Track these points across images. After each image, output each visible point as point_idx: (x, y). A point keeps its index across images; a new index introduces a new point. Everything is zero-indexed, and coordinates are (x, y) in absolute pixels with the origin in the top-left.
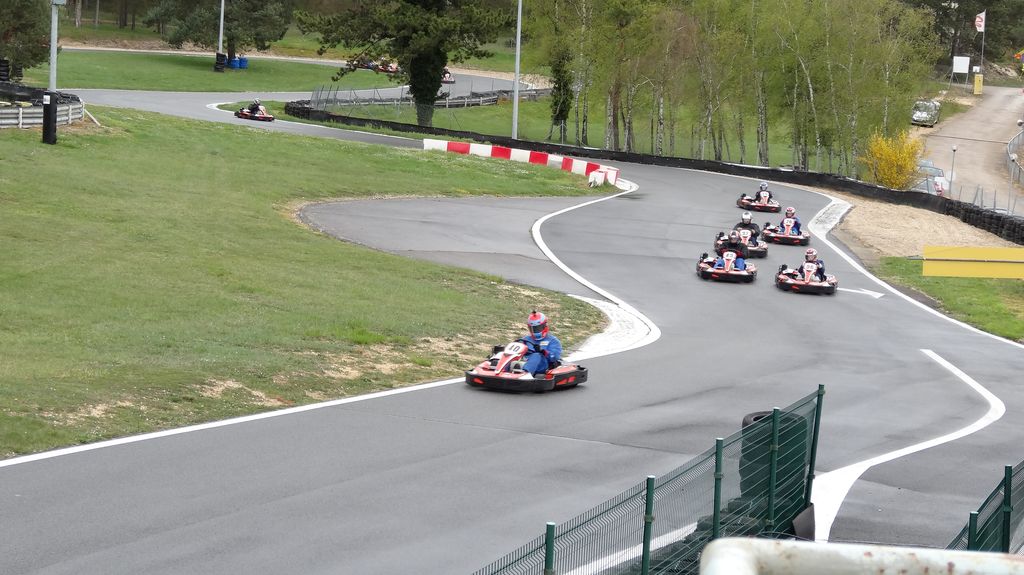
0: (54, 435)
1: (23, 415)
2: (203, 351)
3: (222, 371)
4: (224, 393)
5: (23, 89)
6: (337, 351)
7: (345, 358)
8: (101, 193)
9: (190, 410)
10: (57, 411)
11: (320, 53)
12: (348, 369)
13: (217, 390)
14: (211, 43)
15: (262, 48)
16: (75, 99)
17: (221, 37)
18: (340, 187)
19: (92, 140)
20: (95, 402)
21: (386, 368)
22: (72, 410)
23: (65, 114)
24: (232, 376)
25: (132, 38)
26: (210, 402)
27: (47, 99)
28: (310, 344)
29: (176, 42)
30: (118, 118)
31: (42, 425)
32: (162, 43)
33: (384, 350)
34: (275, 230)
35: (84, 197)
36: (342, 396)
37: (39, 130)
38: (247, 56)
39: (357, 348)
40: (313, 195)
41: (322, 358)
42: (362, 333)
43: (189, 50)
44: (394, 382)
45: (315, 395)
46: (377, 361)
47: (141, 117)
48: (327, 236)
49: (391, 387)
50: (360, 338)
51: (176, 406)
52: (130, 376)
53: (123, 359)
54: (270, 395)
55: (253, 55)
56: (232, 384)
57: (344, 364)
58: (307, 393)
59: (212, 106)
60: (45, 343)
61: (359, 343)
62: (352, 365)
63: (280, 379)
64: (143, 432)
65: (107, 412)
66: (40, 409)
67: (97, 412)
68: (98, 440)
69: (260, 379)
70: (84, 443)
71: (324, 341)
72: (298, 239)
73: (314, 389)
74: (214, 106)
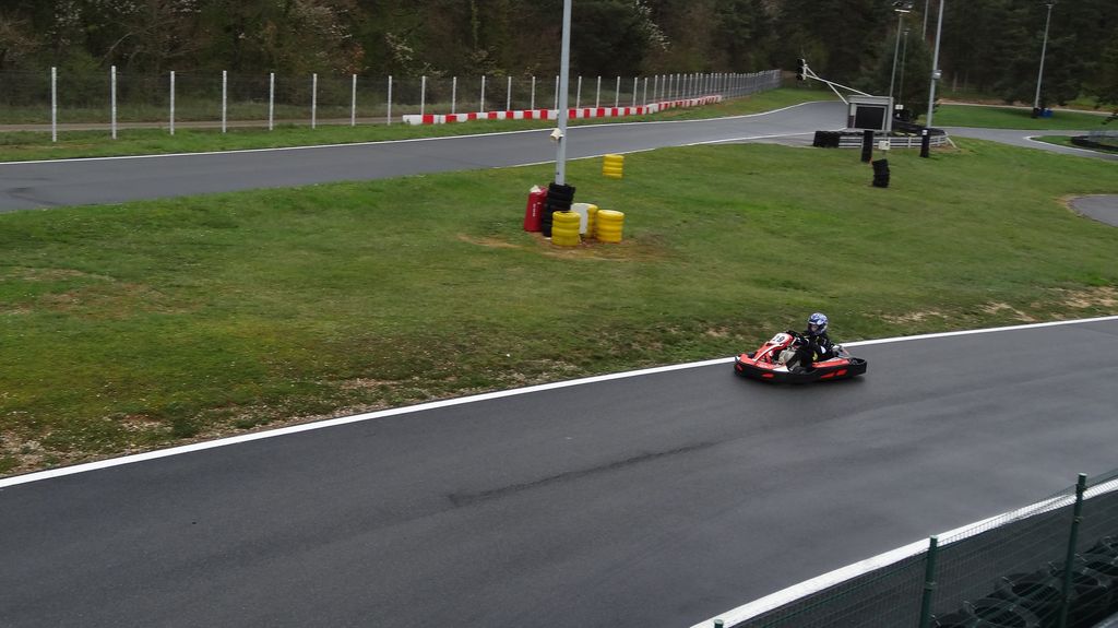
0: (888, 329)
1: (871, 316)
2: (990, 284)
3: (999, 298)
4: (998, 311)
5: (915, 126)
6: (1077, 289)
7: (1081, 294)
8: (949, 186)
9: (975, 320)
10: (892, 315)
11: (1096, 108)
12: (1082, 301)
13: (993, 310)
14: (1031, 102)
15: (1062, 105)
16: (942, 132)
17: (1037, 99)
18: (1100, 188)
19: (949, 156)
20: (916, 311)
21: (1108, 302)
22: (902, 315)
23: (935, 141)
24: (1006, 301)
25: (984, 99)
26: (989, 315)
27: (925, 132)
28: (1059, 284)
29: (1010, 102)
30: (968, 143)
31: (881, 322)
32: (1001, 101)
33: (1109, 291)
34: (1052, 213)
35: (939, 188)
36: (1075, 318)
37: (919, 150)
38: (1053, 109)
39: (1090, 288)
40: (1080, 192)
41: (1066, 294)
42: (1096, 279)
43: (1018, 106)
44: (1112, 312)
45: (1057, 316)
46: (1102, 297)
47: (982, 144)
48: (1084, 217)
49: (1109, 315)
50: (1094, 282)
51: (966, 317)
52: (941, 297)
53: (939, 286)
54: (1028, 314)
55: (1056, 109)
56: (1004, 306)
57: (1080, 298)
58: (1053, 315)
59: (1026, 139)
60: (895, 273)
61: (1092, 285)
62: (1085, 298)
63: (1036, 305)
64: (943, 332)
65: (923, 317)
66: (882, 314)
67: (917, 317)
68: (914, 334)
69: (1022, 304)
70: (905, 335)
71: (1070, 283)
72: (1065, 218)
73: (1058, 313)
74: (1028, 138)
